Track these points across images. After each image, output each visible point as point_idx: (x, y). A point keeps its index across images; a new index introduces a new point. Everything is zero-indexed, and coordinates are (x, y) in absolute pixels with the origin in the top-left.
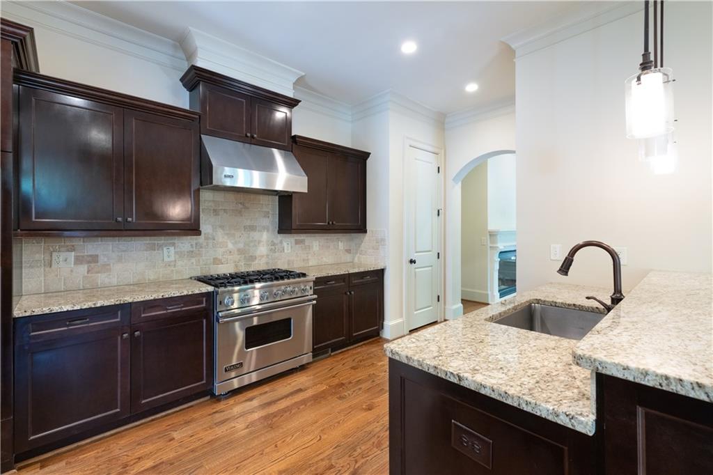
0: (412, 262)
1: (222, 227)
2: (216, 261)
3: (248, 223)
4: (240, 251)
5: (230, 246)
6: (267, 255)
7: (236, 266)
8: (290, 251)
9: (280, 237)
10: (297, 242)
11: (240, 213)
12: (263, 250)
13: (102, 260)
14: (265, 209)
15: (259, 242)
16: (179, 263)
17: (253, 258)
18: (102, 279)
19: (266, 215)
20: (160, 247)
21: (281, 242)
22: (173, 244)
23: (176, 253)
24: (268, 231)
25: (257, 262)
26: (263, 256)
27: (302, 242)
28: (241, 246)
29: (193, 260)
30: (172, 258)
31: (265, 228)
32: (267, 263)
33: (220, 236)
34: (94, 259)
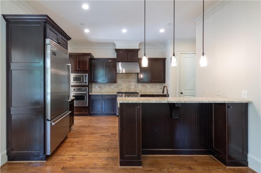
0: (182, 93)
1: (123, 81)
2: (122, 89)
3: (129, 80)
4: (127, 87)
5: (125, 86)
6: (134, 88)
7: (126, 91)
8: (140, 87)
9: (138, 84)
10: (142, 85)
11: (127, 78)
12: (133, 87)
13: (102, 87)
14: (134, 77)
15: (132, 85)
16: (114, 89)
17: (130, 89)
18: (102, 91)
19: (134, 78)
20: (111, 85)
21: (138, 85)
22: (113, 85)
23: (114, 87)
24: (134, 82)
25: (131, 90)
26: (133, 89)
27: (144, 85)
28: (127, 86)
29: (117, 89)
30: (113, 88)
31: (133, 82)
32: (134, 90)
33: (122, 83)
34: (101, 87)
